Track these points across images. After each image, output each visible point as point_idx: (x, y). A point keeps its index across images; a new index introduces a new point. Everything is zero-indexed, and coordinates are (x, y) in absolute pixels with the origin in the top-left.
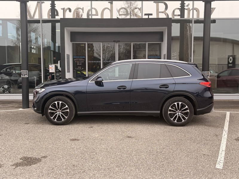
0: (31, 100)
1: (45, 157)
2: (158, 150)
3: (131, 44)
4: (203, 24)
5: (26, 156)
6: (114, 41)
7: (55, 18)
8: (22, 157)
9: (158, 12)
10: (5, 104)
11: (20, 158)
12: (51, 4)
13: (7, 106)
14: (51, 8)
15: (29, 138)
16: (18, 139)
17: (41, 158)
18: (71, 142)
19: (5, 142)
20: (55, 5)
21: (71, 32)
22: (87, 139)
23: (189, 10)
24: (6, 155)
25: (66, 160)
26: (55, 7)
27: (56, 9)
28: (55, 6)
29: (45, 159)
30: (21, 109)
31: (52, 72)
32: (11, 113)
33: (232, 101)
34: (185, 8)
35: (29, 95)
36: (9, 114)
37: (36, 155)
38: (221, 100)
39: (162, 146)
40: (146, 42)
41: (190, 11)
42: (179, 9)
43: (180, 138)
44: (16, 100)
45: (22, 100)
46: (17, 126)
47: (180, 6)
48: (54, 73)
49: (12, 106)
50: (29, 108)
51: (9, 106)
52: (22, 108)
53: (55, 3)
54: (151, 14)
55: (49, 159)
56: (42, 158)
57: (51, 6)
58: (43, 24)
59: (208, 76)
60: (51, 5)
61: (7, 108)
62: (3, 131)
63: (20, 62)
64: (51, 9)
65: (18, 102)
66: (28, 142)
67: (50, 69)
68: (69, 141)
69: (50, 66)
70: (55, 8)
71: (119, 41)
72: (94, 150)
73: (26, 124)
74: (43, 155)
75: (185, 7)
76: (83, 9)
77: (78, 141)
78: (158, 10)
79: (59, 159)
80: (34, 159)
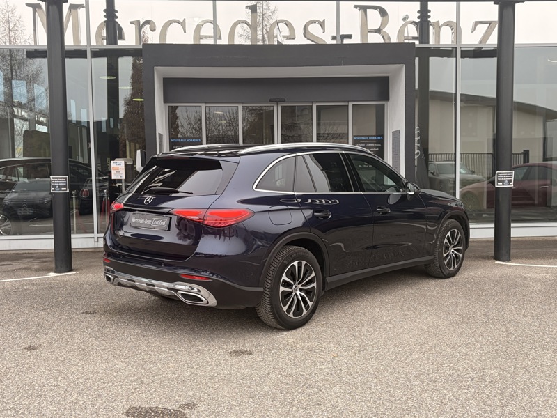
0: (75, 250)
1: (191, 406)
2: (472, 374)
3: (312, 106)
4: (496, 59)
5: (137, 405)
6: (271, 101)
7: (116, 43)
8: (127, 407)
9: (365, 31)
10: (3, 261)
11: (125, 410)
12: (105, 11)
13: (10, 268)
14: (105, 19)
15: (118, 352)
16: (91, 358)
17: (180, 409)
18: (235, 359)
19: (58, 365)
20: (117, 12)
21: (164, 79)
22: (270, 350)
23: (438, 26)
24: (81, 403)
25: (253, 412)
26: (117, 17)
27: (117, 22)
28: (117, 14)
29: (195, 412)
30: (52, 274)
31: (119, 178)
32: (33, 285)
33: (551, 239)
34: (430, 22)
35: (71, 238)
36: (29, 287)
37: (163, 400)
38: (527, 239)
39: (472, 361)
40: (348, 102)
41: (440, 27)
42: (414, 23)
43: (501, 339)
44: (27, 252)
45: (53, 251)
46: (66, 320)
47: (418, 17)
48: (120, 181)
49: (24, 266)
50: (71, 270)
51: (17, 267)
52: (55, 272)
53: (116, 9)
54: (350, 36)
55: (206, 411)
56: (183, 408)
57: (105, 16)
58: (93, 59)
59: (511, 181)
60: (105, 14)
61: (14, 273)
62: (38, 335)
63: (14, 156)
64: (105, 22)
65: (35, 255)
66: (120, 365)
67: (113, 172)
68: (227, 357)
69: (113, 164)
70: (116, 20)
71: (284, 101)
72: (308, 380)
73: (87, 313)
74: (184, 402)
75: (429, 19)
76: (183, 24)
77: (252, 356)
78: (366, 24)
79: (231, 409)
80: (162, 412)
